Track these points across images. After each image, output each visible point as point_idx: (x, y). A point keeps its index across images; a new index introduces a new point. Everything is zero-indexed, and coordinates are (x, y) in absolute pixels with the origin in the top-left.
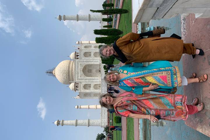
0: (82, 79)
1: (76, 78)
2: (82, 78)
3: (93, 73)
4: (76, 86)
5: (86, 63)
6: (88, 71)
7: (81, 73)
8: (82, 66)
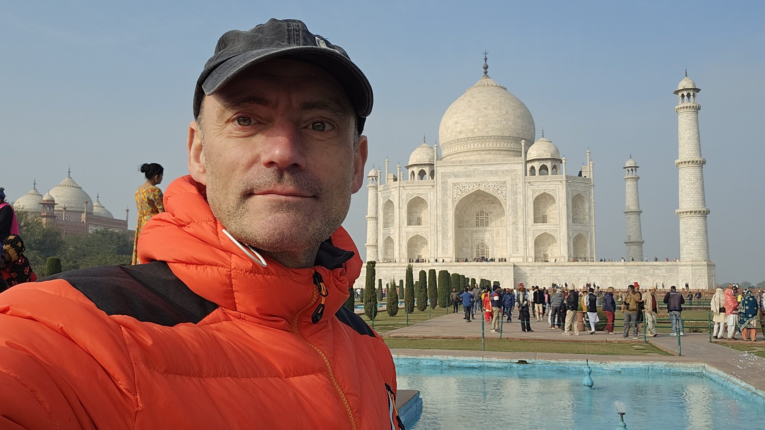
0: (445, 190)
1: (448, 170)
2: (449, 193)
3: (473, 232)
4: (424, 169)
5: (509, 202)
6: (482, 212)
7: (469, 187)
8: (497, 189)
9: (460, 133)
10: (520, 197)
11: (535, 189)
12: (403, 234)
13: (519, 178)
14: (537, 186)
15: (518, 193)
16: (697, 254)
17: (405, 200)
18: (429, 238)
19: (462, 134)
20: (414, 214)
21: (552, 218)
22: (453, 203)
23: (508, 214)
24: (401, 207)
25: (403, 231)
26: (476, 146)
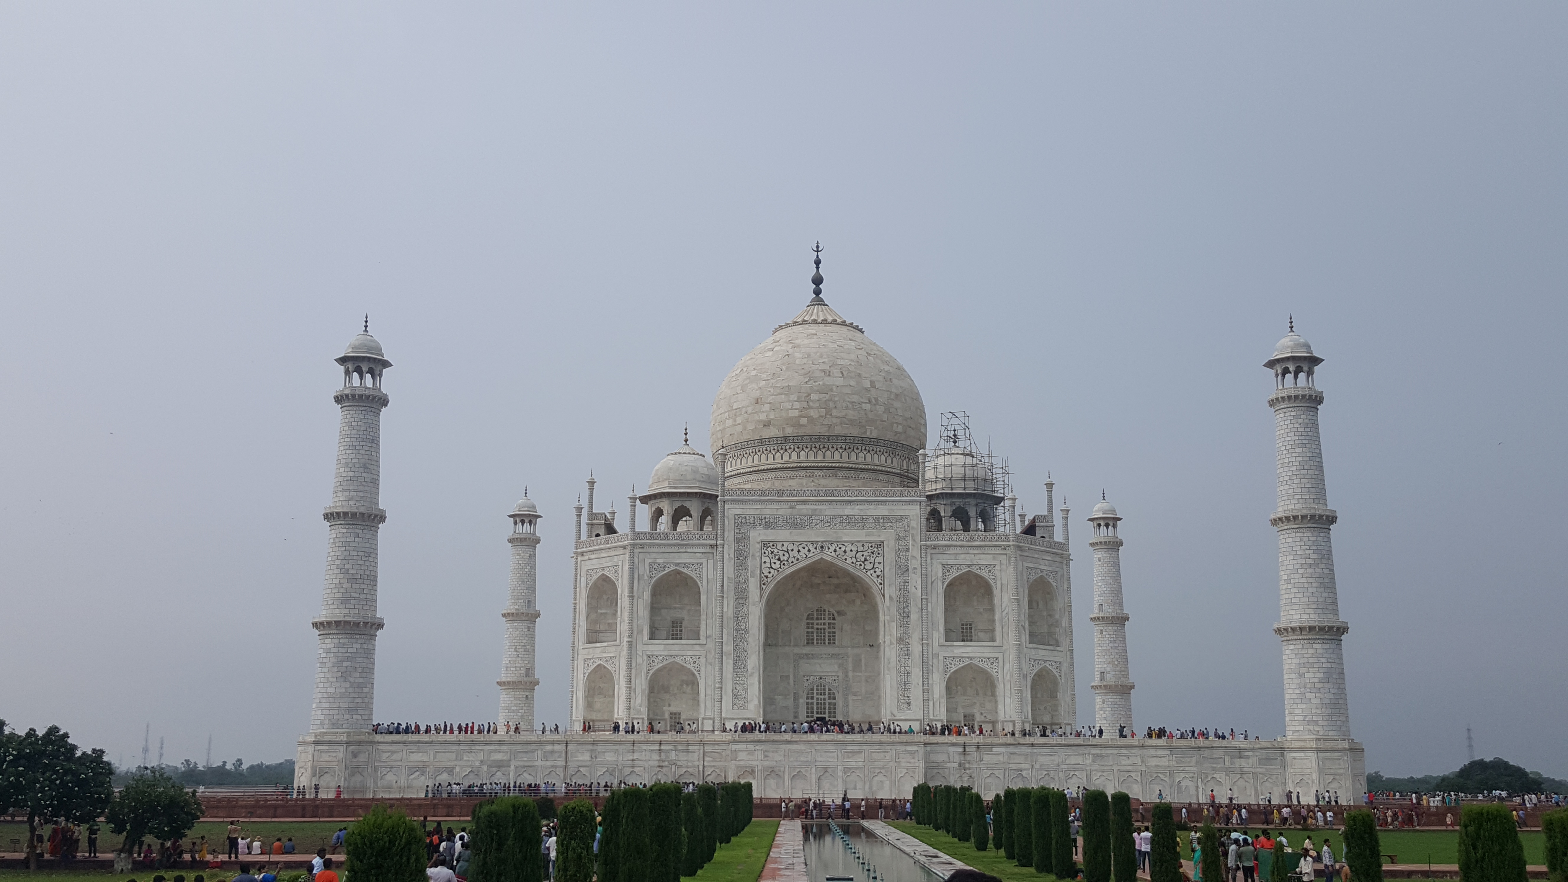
0: (742, 556)
1: (751, 510)
2: (753, 563)
3: (800, 657)
4: (689, 504)
5: (890, 591)
6: (821, 611)
7: (799, 551)
8: (863, 560)
9: (767, 424)
10: (915, 580)
11: (950, 562)
12: (639, 660)
13: (913, 534)
14: (953, 557)
15: (911, 570)
16: (1326, 723)
17: (646, 578)
18: (703, 669)
19: (771, 427)
20: (664, 612)
21: (982, 631)
22: (761, 589)
23: (887, 618)
24: (635, 594)
25: (640, 653)
26: (803, 458)
